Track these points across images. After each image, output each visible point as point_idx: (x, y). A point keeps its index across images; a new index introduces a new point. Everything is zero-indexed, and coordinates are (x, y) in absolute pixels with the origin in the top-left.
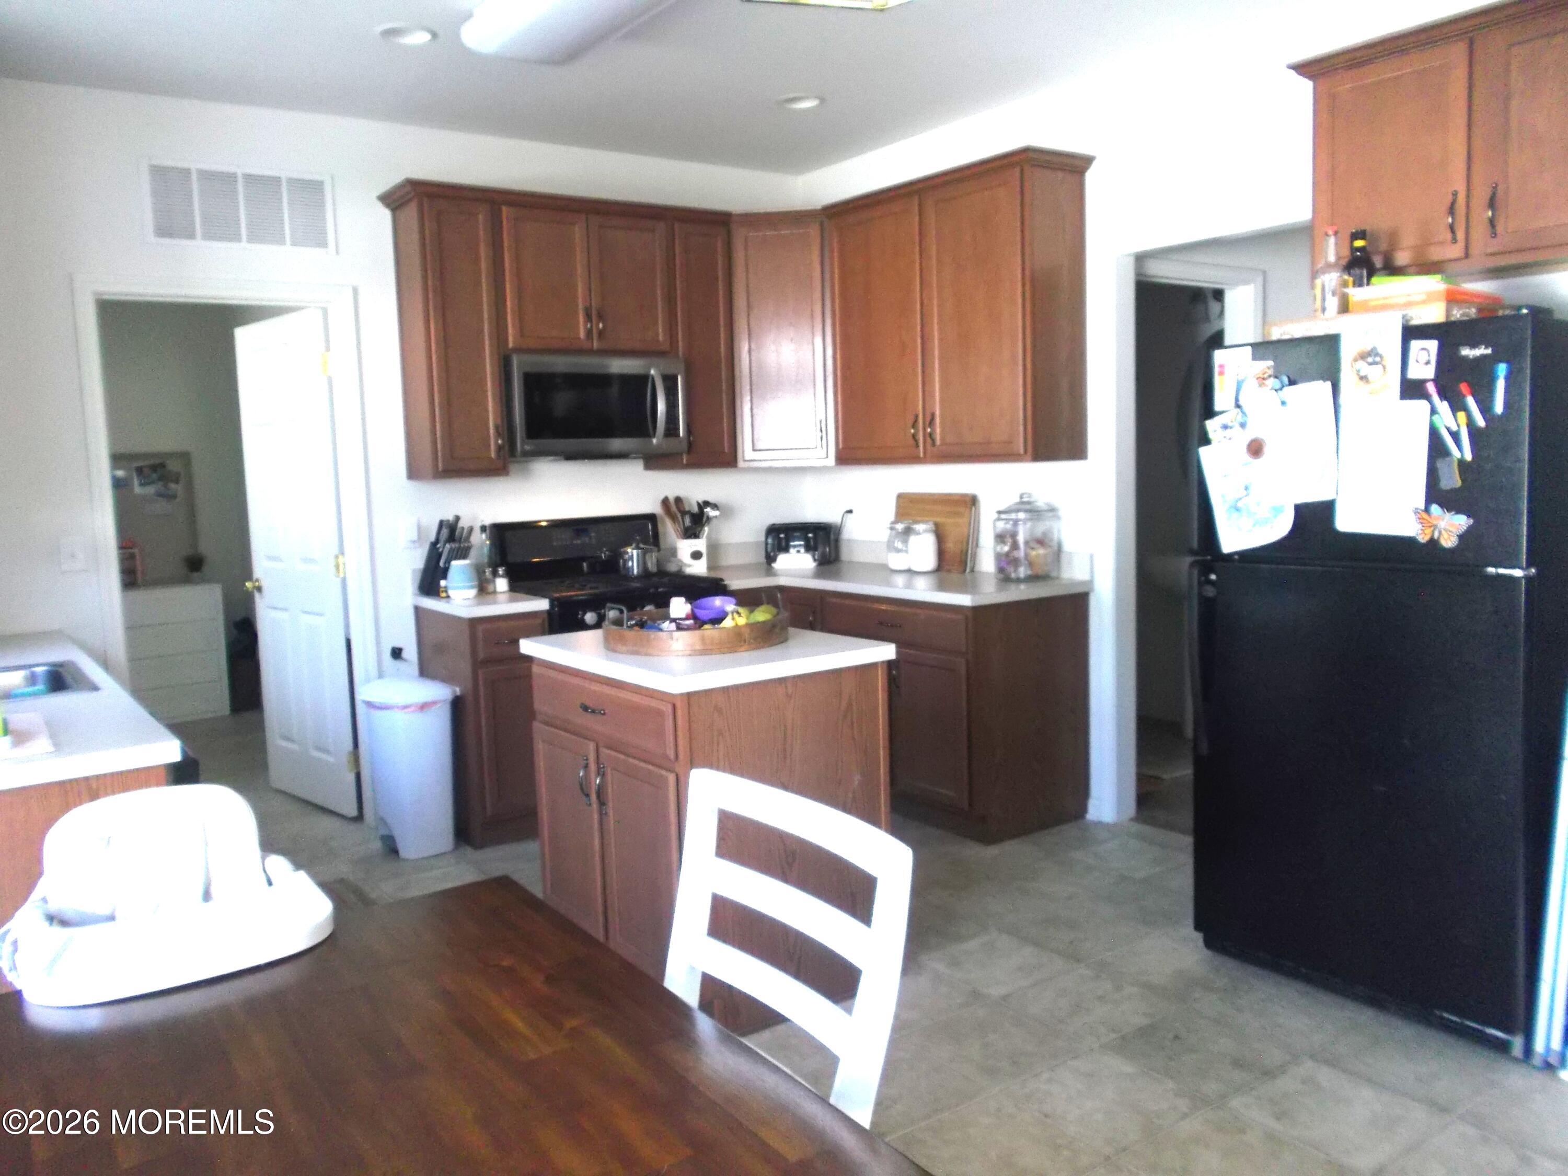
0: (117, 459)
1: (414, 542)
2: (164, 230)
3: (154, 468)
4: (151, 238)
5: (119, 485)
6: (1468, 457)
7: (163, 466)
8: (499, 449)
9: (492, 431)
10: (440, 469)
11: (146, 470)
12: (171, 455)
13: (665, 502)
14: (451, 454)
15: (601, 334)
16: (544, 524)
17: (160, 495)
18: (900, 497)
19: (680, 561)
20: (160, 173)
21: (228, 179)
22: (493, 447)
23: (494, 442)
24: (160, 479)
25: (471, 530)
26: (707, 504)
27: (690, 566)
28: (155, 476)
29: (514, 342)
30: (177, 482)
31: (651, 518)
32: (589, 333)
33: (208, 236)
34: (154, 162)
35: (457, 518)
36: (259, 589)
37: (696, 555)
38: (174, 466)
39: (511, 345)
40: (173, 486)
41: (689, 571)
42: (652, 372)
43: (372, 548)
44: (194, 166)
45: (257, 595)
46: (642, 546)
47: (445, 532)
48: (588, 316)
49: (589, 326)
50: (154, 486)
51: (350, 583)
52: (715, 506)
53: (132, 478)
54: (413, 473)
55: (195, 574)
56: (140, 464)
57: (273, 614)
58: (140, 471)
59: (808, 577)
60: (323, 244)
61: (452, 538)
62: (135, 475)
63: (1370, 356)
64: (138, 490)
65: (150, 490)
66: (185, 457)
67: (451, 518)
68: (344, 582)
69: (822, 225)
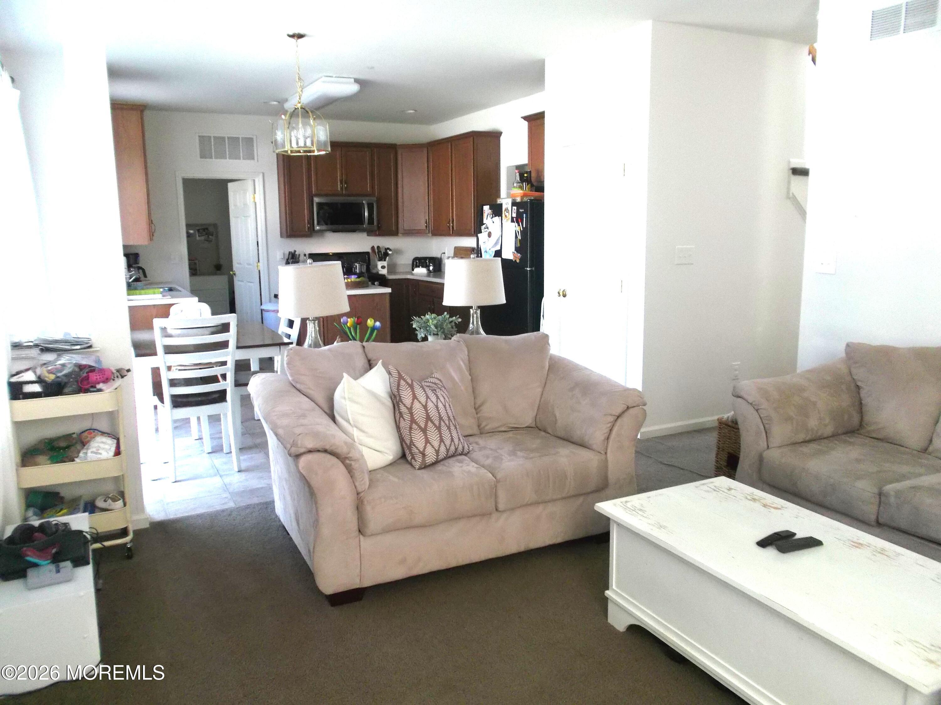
0: (188, 226)
1: (282, 259)
2: (203, 156)
3: (204, 230)
4: (199, 159)
5: (189, 235)
6: (520, 239)
7: (207, 229)
8: (309, 228)
9: (306, 221)
10: (289, 235)
11: (201, 231)
12: (210, 225)
13: (373, 248)
14: (292, 229)
15: (346, 188)
16: (331, 254)
17: (205, 240)
18: (455, 248)
19: (378, 269)
20: (202, 138)
21: (223, 139)
22: (307, 227)
23: (307, 226)
24: (206, 234)
25: (299, 255)
26: (388, 249)
27: (381, 271)
28: (204, 233)
29: (314, 192)
30: (212, 235)
31: (368, 253)
32: (342, 188)
33: (216, 158)
34: (200, 135)
35: (295, 251)
36: (235, 274)
37: (383, 267)
38: (211, 229)
39: (313, 193)
40: (210, 237)
41: (380, 273)
42: (364, 202)
43: (268, 261)
44: (212, 135)
45: (234, 276)
46: (360, 263)
47: (290, 256)
48: (341, 183)
49: (341, 186)
50: (204, 237)
51: (261, 272)
52: (390, 250)
53: (196, 235)
54: (282, 236)
55: (218, 272)
56: (198, 228)
57: (240, 283)
58: (198, 230)
59: (424, 276)
60: (253, 159)
61: (293, 258)
62: (197, 232)
63: (507, 210)
64: (198, 238)
65: (203, 238)
66: (215, 225)
67: (293, 251)
68: (259, 271)
69: (428, 148)
